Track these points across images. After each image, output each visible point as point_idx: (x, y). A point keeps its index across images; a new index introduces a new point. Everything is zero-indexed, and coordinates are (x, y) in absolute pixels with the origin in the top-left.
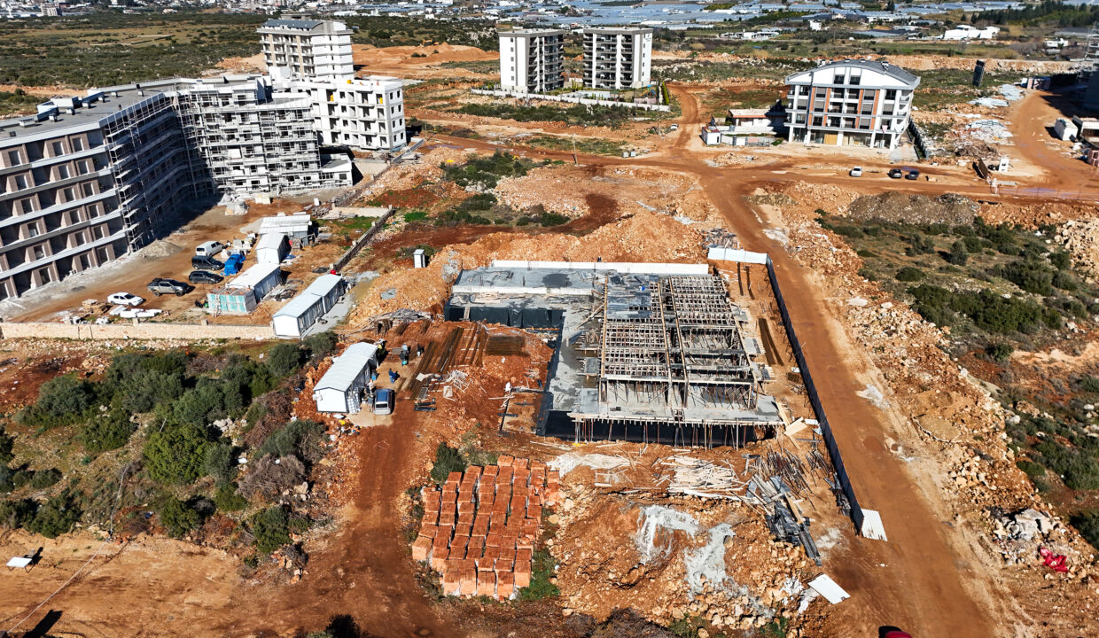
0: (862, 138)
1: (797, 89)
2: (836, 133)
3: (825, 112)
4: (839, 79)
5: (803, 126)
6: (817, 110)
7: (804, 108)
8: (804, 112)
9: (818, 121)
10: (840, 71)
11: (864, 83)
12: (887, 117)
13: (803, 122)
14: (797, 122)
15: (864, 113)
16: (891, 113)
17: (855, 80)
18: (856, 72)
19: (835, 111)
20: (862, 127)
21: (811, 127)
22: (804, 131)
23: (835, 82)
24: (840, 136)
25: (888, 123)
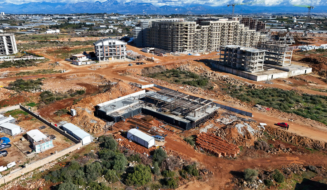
0: (118, 58)
1: (99, 47)
2: (111, 57)
3: (108, 52)
4: (110, 43)
5: (103, 56)
6: (106, 52)
7: (102, 52)
8: (102, 53)
9: (107, 55)
10: (110, 41)
11: (116, 44)
12: (123, 52)
13: (102, 55)
14: (101, 56)
15: (118, 51)
16: (123, 50)
17: (114, 43)
18: (114, 41)
19: (110, 51)
20: (118, 55)
21: (105, 56)
22: (103, 58)
23: (109, 44)
24: (113, 58)
25: (123, 53)
